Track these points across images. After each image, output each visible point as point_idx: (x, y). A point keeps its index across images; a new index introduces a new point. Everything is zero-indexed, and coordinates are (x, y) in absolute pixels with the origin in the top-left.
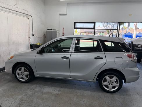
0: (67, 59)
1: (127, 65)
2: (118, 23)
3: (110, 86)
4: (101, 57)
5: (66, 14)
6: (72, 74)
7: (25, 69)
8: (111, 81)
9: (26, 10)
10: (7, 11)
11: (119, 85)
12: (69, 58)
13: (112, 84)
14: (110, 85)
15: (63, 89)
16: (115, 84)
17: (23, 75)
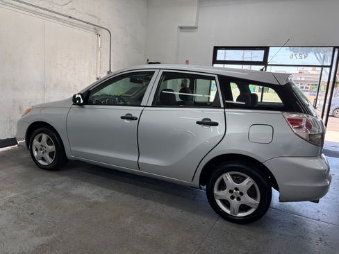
0: (133, 121)
1: (287, 149)
2: (335, 48)
3: (235, 203)
4: (213, 120)
5: (196, 28)
6: (142, 160)
7: (48, 140)
8: (237, 189)
9: (95, 17)
10: (46, 16)
11: (258, 202)
12: (136, 119)
13: (239, 199)
14: (235, 199)
15: (120, 194)
16: (247, 199)
17: (43, 152)
